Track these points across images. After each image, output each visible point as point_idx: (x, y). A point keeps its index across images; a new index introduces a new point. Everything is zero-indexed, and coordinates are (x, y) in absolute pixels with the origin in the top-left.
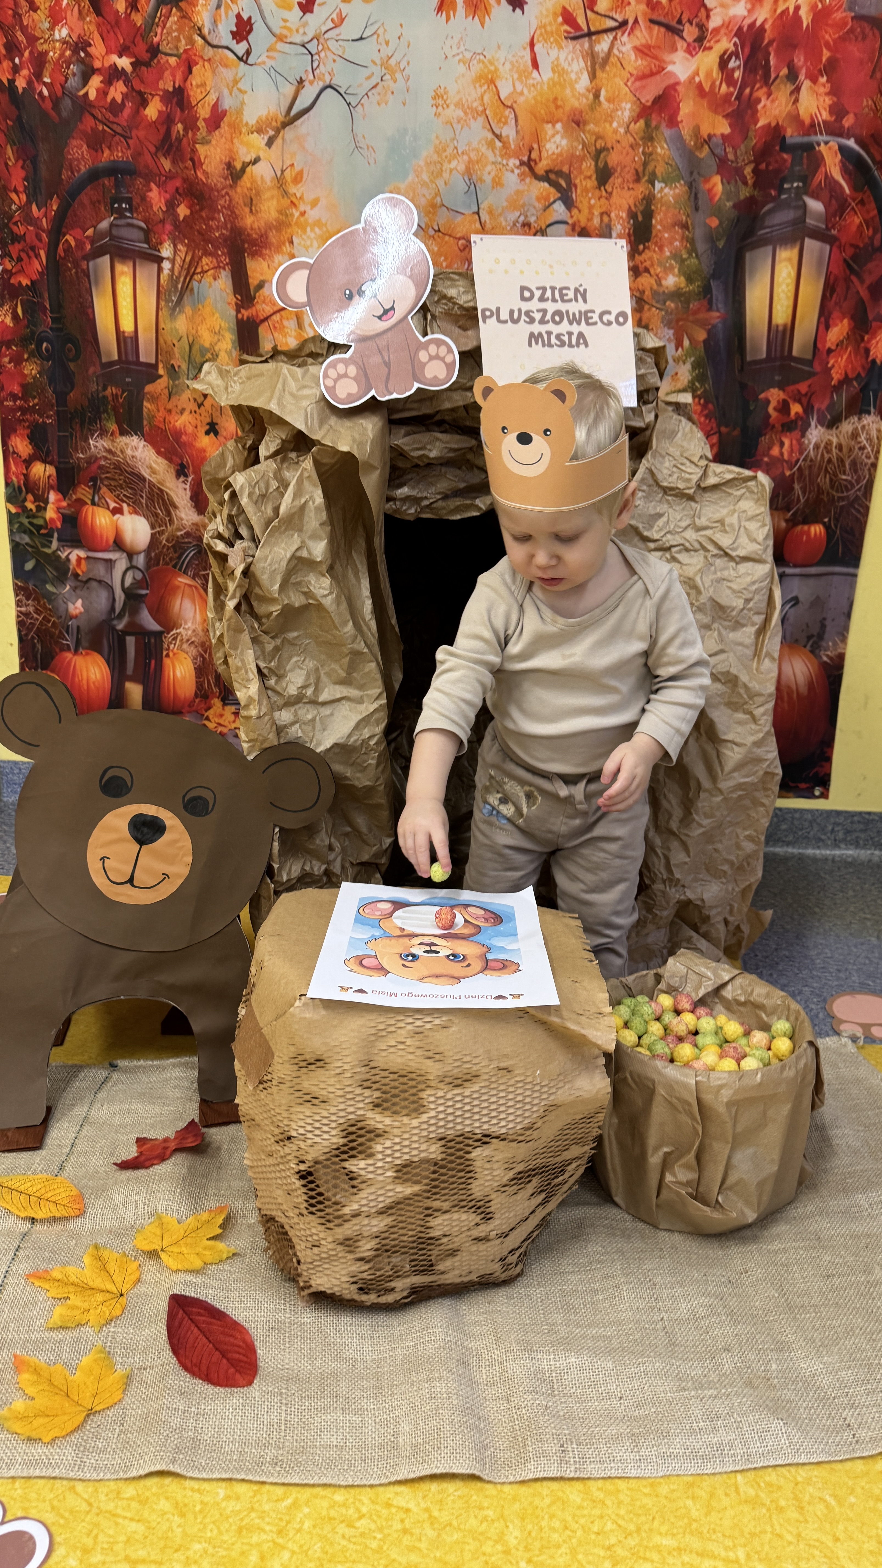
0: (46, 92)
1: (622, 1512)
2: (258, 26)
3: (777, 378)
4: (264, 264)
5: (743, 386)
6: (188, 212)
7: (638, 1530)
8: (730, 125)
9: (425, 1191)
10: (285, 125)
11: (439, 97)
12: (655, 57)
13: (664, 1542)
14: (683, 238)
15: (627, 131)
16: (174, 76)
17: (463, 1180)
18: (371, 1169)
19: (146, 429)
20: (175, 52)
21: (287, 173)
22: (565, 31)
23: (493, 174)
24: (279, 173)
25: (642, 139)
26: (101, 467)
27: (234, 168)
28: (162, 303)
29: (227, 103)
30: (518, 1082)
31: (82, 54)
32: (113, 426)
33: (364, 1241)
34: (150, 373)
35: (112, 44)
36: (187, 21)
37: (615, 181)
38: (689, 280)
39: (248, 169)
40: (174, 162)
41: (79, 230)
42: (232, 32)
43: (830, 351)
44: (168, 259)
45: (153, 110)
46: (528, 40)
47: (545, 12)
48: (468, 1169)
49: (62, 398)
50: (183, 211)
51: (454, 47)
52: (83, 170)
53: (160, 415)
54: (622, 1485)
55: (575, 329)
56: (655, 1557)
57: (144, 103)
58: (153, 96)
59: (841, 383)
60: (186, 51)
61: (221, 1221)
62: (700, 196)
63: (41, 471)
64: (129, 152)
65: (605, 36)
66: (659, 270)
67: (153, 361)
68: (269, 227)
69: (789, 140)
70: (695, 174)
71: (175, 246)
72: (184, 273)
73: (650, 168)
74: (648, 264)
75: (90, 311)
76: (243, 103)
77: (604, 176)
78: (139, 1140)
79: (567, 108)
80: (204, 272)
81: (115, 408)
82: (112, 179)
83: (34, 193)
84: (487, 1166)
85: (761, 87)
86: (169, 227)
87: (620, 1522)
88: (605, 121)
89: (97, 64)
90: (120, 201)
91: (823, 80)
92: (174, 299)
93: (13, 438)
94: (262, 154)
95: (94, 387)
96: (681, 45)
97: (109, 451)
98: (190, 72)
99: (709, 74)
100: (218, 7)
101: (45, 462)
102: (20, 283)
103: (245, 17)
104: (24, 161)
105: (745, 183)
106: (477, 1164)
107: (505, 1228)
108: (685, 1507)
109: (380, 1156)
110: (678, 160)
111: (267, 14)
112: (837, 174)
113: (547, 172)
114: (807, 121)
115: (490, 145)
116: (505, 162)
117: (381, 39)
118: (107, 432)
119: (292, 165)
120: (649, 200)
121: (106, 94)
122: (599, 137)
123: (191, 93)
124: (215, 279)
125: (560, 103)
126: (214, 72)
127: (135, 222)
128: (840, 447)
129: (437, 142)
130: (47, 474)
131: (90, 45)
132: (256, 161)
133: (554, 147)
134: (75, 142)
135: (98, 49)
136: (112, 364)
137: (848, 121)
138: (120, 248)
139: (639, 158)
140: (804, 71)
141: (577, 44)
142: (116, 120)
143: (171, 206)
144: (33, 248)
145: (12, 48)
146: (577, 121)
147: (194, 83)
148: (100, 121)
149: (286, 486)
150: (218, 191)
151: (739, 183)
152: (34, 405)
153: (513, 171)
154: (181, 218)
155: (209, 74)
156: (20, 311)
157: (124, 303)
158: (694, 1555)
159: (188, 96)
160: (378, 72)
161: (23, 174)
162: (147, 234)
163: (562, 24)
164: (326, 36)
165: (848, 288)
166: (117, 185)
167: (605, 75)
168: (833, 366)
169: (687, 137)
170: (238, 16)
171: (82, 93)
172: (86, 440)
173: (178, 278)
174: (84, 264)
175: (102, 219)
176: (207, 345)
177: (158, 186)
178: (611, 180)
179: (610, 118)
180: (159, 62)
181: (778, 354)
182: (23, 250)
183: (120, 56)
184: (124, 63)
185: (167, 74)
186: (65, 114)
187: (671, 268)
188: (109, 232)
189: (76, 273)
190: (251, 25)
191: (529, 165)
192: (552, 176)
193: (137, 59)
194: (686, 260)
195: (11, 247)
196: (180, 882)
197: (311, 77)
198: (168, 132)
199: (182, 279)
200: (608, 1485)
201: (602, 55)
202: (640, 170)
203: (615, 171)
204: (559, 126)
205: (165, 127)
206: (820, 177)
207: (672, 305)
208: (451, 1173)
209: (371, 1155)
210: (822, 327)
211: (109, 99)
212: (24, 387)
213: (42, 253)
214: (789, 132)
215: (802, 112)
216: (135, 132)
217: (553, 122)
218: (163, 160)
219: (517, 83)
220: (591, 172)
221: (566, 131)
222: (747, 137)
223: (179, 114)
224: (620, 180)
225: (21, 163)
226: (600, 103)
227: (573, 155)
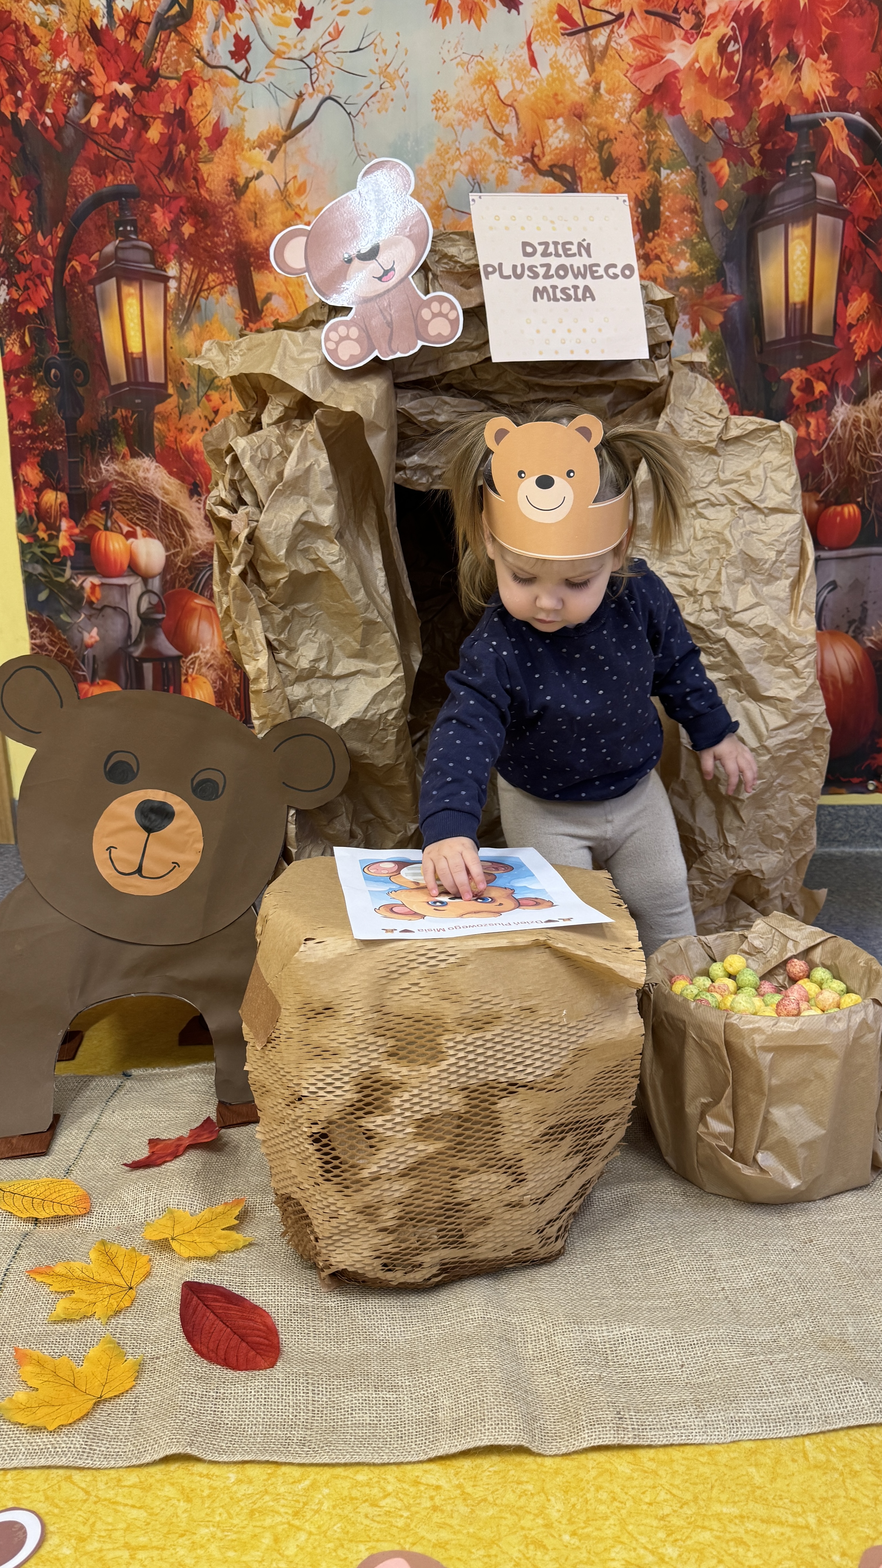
0: (48, 123)
1: (677, 1482)
2: (257, 45)
3: (798, 357)
4: (270, 277)
5: (764, 368)
6: (192, 230)
7: (696, 1499)
8: (734, 108)
9: (450, 1148)
10: (286, 138)
11: (439, 101)
12: (653, 47)
13: (725, 1510)
14: (692, 223)
15: (630, 121)
16: (174, 98)
17: (490, 1135)
18: (389, 1125)
19: (158, 450)
20: (175, 75)
21: (290, 186)
22: (562, 28)
23: (497, 172)
24: (282, 186)
25: (645, 127)
26: (113, 491)
27: (237, 184)
28: (170, 322)
29: (228, 121)
30: (543, 1023)
31: (83, 83)
32: (123, 449)
33: (385, 1209)
34: (159, 392)
35: (113, 72)
36: (186, 44)
37: (621, 171)
38: (702, 264)
39: (251, 184)
40: (176, 182)
41: (84, 255)
42: (230, 52)
43: (851, 326)
44: (174, 278)
45: (154, 133)
46: (525, 40)
47: (540, 11)
48: (495, 1122)
49: (71, 424)
50: (187, 230)
51: (452, 51)
52: (87, 196)
53: (171, 435)
54: (675, 1453)
55: (581, 282)
56: (715, 1525)
57: (146, 127)
58: (155, 119)
59: (864, 358)
60: (185, 73)
61: (237, 1213)
62: (706, 180)
63: (52, 498)
64: (132, 175)
65: (601, 29)
66: (670, 256)
67: (162, 380)
69: (794, 119)
70: (701, 158)
71: (181, 265)
72: (190, 291)
73: (655, 155)
74: (658, 250)
75: (97, 334)
76: (244, 120)
77: (608, 167)
78: (151, 1141)
79: (568, 103)
80: (210, 288)
81: (125, 431)
82: (117, 202)
83: (39, 222)
84: (515, 1118)
85: (762, 69)
86: (174, 247)
87: (674, 1491)
88: (607, 113)
89: (99, 92)
90: (125, 223)
91: (825, 57)
92: (182, 317)
93: (23, 467)
94: (264, 169)
95: (103, 411)
96: (678, 32)
97: (121, 474)
98: (191, 93)
99: (708, 60)
100: (216, 29)
101: (56, 489)
102: (27, 311)
103: (243, 37)
104: (29, 191)
105: (752, 164)
106: (505, 1116)
107: (541, 1193)
108: (747, 1474)
109: (398, 1111)
110: (682, 146)
111: (265, 32)
112: (845, 149)
113: (551, 167)
114: (811, 99)
115: (493, 144)
116: (508, 160)
117: (379, 49)
118: (118, 455)
119: (295, 177)
120: (655, 187)
121: (108, 120)
122: (601, 129)
123: (192, 114)
124: (222, 295)
125: (560, 98)
126: (214, 92)
127: (141, 243)
128: (868, 423)
129: (439, 145)
130: (59, 501)
131: (91, 74)
132: (260, 175)
133: (557, 141)
134: (78, 170)
135: (98, 77)
136: (121, 386)
137: (852, 96)
138: (125, 270)
139: (643, 147)
140: (804, 50)
141: (574, 40)
142: (118, 145)
143: (176, 225)
144: (39, 276)
145: (14, 82)
146: (578, 115)
147: (195, 103)
148: (103, 147)
149: (290, 452)
150: (223, 208)
151: (747, 164)
152: (45, 432)
153: (516, 168)
154: (186, 237)
155: (209, 94)
156: (27, 339)
157: (132, 325)
158: (758, 1523)
159: (190, 117)
160: (377, 80)
161: (27, 204)
162: (153, 256)
163: (558, 21)
164: (324, 49)
165: (865, 263)
166: (122, 209)
167: (603, 68)
168: (855, 341)
169: (690, 123)
170: (237, 36)
171: (84, 121)
172: (97, 464)
173: (185, 296)
174: (90, 289)
175: (107, 243)
177: (163, 207)
178: (616, 170)
179: (611, 109)
180: (159, 86)
181: (798, 333)
182: (29, 279)
183: (121, 83)
184: (125, 89)
185: (168, 96)
186: (68, 143)
187: (683, 253)
188: (115, 256)
189: (83, 297)
190: (249, 44)
191: (533, 161)
192: (557, 171)
193: (138, 85)
194: (696, 244)
195: (17, 277)
196: (191, 870)
197: (310, 90)
198: (171, 153)
199: (189, 297)
200: (661, 1454)
201: (600, 49)
202: (645, 158)
203: (620, 161)
204: (560, 121)
205: (167, 148)
206: (827, 152)
207: (686, 290)
208: (476, 1127)
209: (389, 1110)
210: (841, 302)
211: (111, 125)
212: (33, 415)
213: (49, 280)
214: (793, 110)
215: (804, 90)
216: (137, 156)
217: (554, 117)
218: (166, 181)
219: (517, 82)
220: (595, 164)
221: (568, 125)
222: (751, 118)
223: (180, 135)
224: (625, 170)
225: (25, 193)
226: (601, 95)
227: (576, 149)
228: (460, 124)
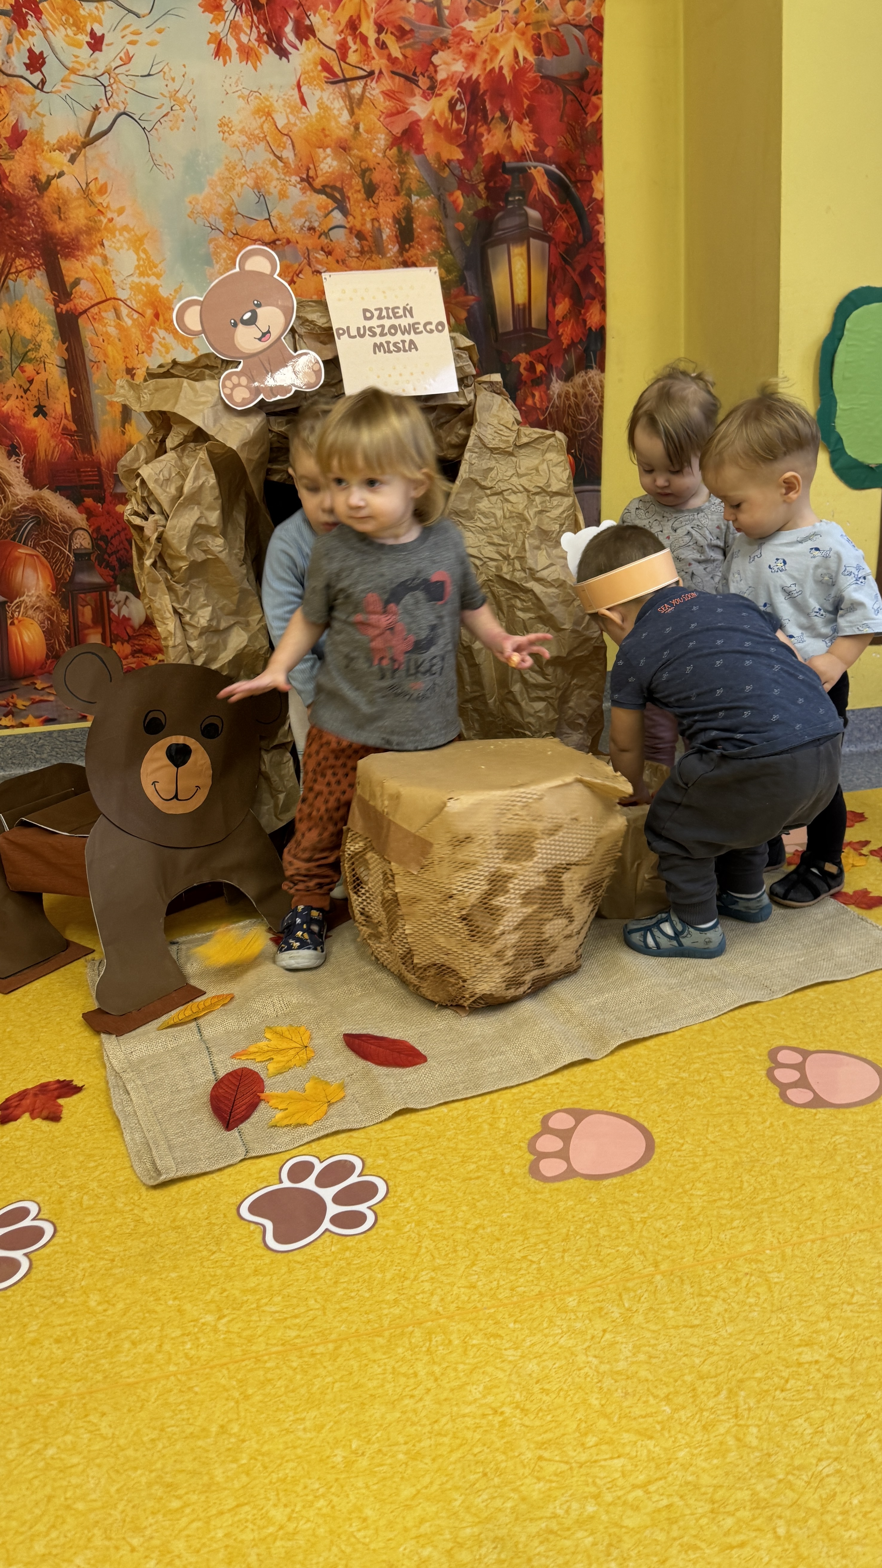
2: (51, 60)
3: (523, 345)
4: (78, 264)
5: (499, 353)
8: (463, 153)
10: (85, 144)
11: (225, 125)
12: (399, 100)
15: (385, 155)
21: (92, 186)
22: (325, 77)
23: (278, 188)
24: (84, 186)
25: (397, 162)
27: (40, 181)
29: (27, 125)
39: (53, 182)
42: (25, 64)
43: (558, 322)
46: (295, 82)
47: (306, 62)
51: (233, 85)
55: (407, 338)
59: (570, 346)
62: (447, 206)
65: (357, 82)
66: (423, 264)
68: (79, 232)
69: (507, 165)
70: (441, 189)
73: (406, 184)
74: (414, 259)
76: (42, 125)
77: (370, 190)
79: (334, 137)
80: (18, 271)
85: (483, 125)
88: (366, 148)
91: (527, 121)
94: (65, 169)
96: (417, 91)
99: (442, 114)
100: (10, 42)
103: (37, 52)
105: (480, 197)
110: (427, 178)
111: (58, 50)
112: (546, 192)
113: (323, 186)
114: (519, 151)
115: (273, 165)
116: (287, 179)
117: (167, 77)
119: (96, 179)
120: (408, 209)
122: (362, 160)
124: (30, 277)
125: (327, 133)
126: (11, 97)
128: (576, 396)
129: (227, 162)
132: (61, 174)
133: (327, 166)
137: (549, 151)
139: (396, 177)
140: (512, 114)
141: (336, 88)
146: (343, 147)
150: (26, 201)
151: (476, 197)
153: (295, 186)
160: (168, 102)
163: (321, 71)
165: (565, 276)
167: (361, 112)
168: (562, 334)
169: (432, 161)
170: (31, 51)
176: (28, 337)
178: (377, 193)
179: (369, 145)
181: (522, 327)
190: (44, 59)
191: (308, 181)
192: (328, 190)
196: (207, 790)
197: (106, 105)
201: (357, 97)
202: (398, 186)
203: (379, 186)
204: (329, 150)
206: (533, 192)
210: (551, 305)
214: (507, 159)
215: (514, 144)
217: (324, 148)
219: (290, 117)
220: (359, 187)
221: (336, 155)
222: (476, 162)
224: (383, 194)
226: (360, 134)
227: (343, 174)
228: (244, 146)
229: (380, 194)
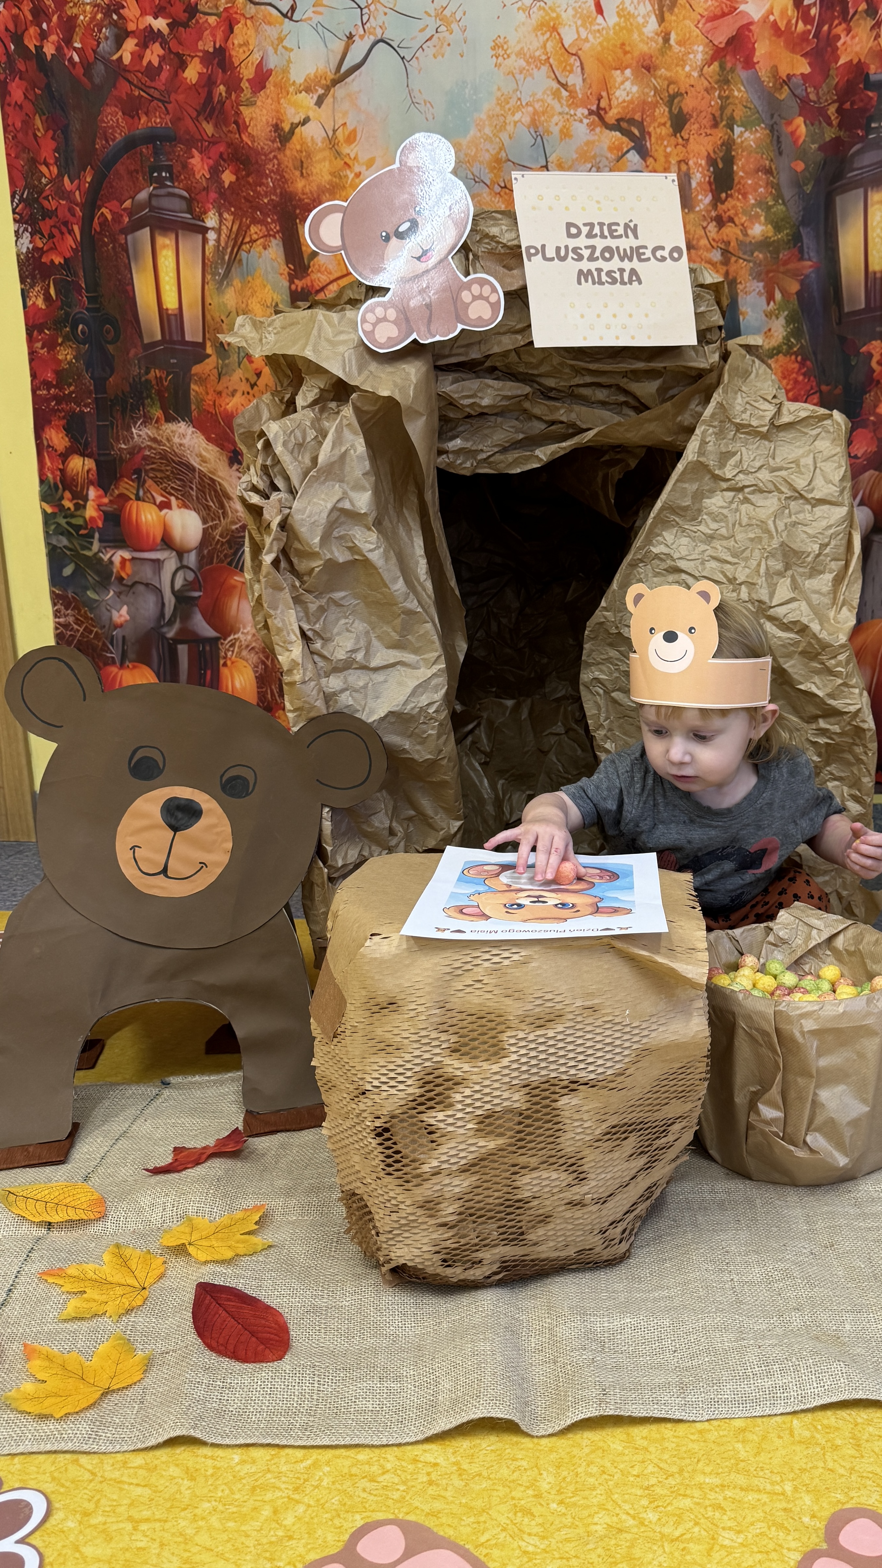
0: (76, 58)
3: (878, 329)
5: (843, 340)
6: (233, 178)
8: (811, 64)
10: (335, 82)
11: (499, 47)
14: (767, 184)
15: (701, 74)
16: (214, 36)
19: (195, 414)
20: (214, 11)
21: (340, 133)
23: (560, 125)
24: (330, 134)
25: (717, 82)
26: (145, 458)
27: (282, 129)
28: (208, 277)
29: (273, 62)
30: (606, 1022)
31: (115, 17)
32: (157, 413)
34: (197, 352)
35: (147, 5)
38: (777, 228)
39: (297, 131)
40: (216, 126)
41: (115, 202)
44: (213, 229)
45: (192, 73)
49: (100, 385)
50: (228, 177)
52: (118, 138)
53: (209, 398)
55: (627, 265)
57: (183, 65)
58: (193, 57)
60: (226, 10)
62: (782, 139)
63: (78, 465)
64: (168, 117)
66: (744, 218)
67: (200, 340)
68: (321, 187)
69: (873, 78)
70: (776, 116)
71: (221, 215)
72: (231, 244)
73: (728, 112)
74: (732, 212)
75: (129, 288)
76: (289, 61)
77: (679, 122)
78: (176, 1149)
79: (636, 54)
80: (253, 241)
81: (159, 393)
82: (151, 146)
83: (66, 165)
85: (840, 24)
86: (213, 195)
88: (677, 65)
89: (131, 27)
90: (160, 169)
92: (221, 271)
93: (47, 430)
94: (311, 114)
95: (135, 371)
97: (154, 440)
98: (232, 31)
99: (783, 12)
101: (83, 455)
102: (52, 261)
104: (55, 132)
105: (830, 124)
110: (756, 102)
113: (618, 120)
115: (556, 95)
116: (572, 112)
118: (151, 419)
119: (345, 124)
120: (728, 145)
121: (141, 57)
122: (671, 82)
123: (233, 54)
124: (265, 248)
125: (628, 48)
126: (257, 31)
127: (176, 191)
129: (499, 94)
130: (86, 468)
131: (124, 8)
132: (306, 121)
133: (624, 94)
134: (109, 109)
135: (132, 11)
136: (154, 344)
138: (161, 220)
139: (716, 102)
142: (153, 84)
143: (215, 172)
144: (66, 224)
145: (39, 13)
146: (647, 67)
147: (236, 43)
148: (136, 86)
149: (325, 435)
150: (266, 156)
151: (824, 124)
152: (71, 393)
153: (581, 121)
154: (226, 185)
155: (251, 32)
156: (52, 292)
157: (167, 278)
159: (230, 57)
160: (432, 23)
161: (53, 145)
162: (190, 204)
166: (156, 153)
167: (673, 18)
169: (764, 79)
171: (115, 57)
172: (128, 429)
173: (225, 249)
174: (122, 239)
175: (141, 189)
177: (201, 153)
178: (687, 126)
179: (681, 62)
180: (197, 22)
181: (878, 304)
182: (55, 226)
183: (156, 17)
184: (160, 24)
185: (207, 33)
186: (97, 80)
187: (757, 216)
188: (149, 203)
189: (114, 247)
191: (598, 114)
192: (623, 124)
193: (174, 20)
194: (771, 207)
195: (40, 221)
196: (219, 871)
197: (361, 31)
198: (210, 95)
199: (229, 250)
202: (717, 114)
203: (691, 116)
204: (628, 72)
205: (206, 89)
207: (761, 256)
211: (145, 62)
212: (58, 373)
213: (76, 228)
214: (872, 69)
216: (173, 97)
217: (622, 68)
218: (204, 124)
219: (581, 30)
220: (665, 119)
221: (636, 77)
223: (220, 75)
224: (696, 126)
225: (51, 133)
226: (670, 46)
227: (644, 102)
228: (521, 73)
229: (691, 127)
